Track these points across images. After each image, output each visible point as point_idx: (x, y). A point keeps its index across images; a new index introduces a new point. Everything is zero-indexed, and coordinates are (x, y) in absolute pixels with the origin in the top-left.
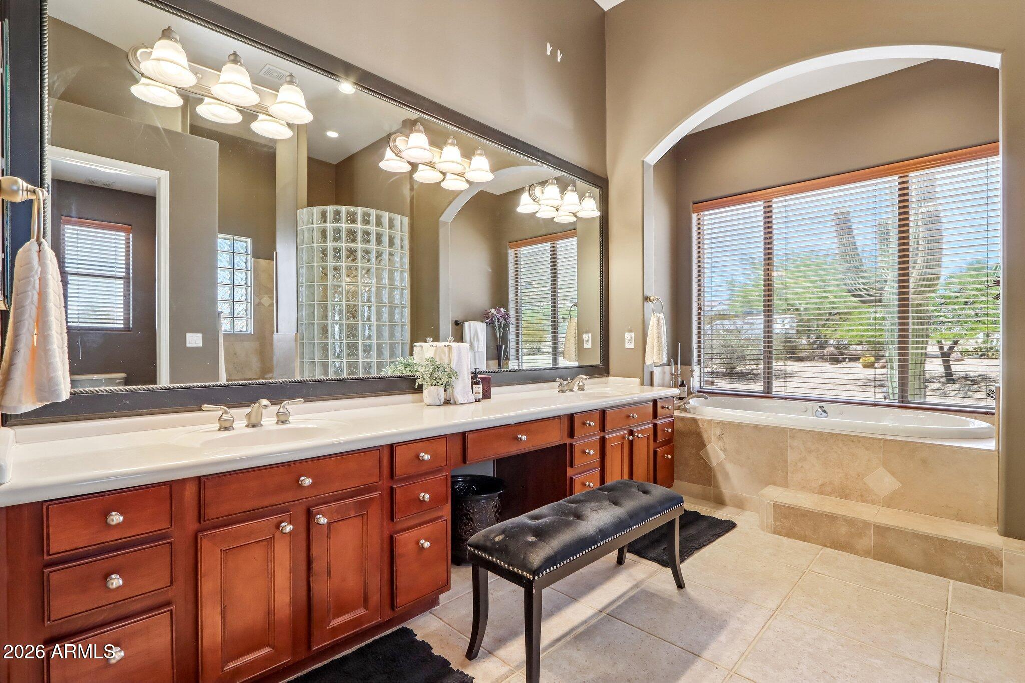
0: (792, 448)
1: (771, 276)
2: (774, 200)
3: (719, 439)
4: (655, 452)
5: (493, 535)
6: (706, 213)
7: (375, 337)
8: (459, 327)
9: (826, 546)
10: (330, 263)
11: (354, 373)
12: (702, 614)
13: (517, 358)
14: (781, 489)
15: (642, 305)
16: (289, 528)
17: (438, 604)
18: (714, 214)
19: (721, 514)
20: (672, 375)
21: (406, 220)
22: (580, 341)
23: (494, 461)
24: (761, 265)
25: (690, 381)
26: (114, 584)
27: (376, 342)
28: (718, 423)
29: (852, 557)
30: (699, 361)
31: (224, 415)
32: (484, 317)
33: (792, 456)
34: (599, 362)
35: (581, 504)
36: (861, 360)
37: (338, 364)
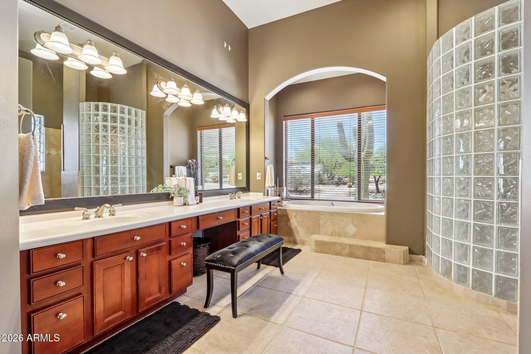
0: (322, 219)
1: (314, 147)
2: (315, 118)
3: (295, 217)
4: (270, 224)
5: (216, 256)
6: (289, 121)
7: (127, 173)
8: (172, 169)
9: (333, 255)
10: (101, 133)
11: (115, 193)
12: (292, 281)
13: (202, 184)
14: (318, 235)
15: (264, 161)
16: (131, 258)
17: (187, 292)
18: (292, 122)
19: (296, 247)
20: (275, 191)
21: (144, 112)
22: (236, 176)
23: (202, 230)
24: (310, 147)
25: (282, 194)
26: (62, 284)
27: (128, 176)
28: (294, 210)
29: (342, 257)
30: (286, 185)
31: (85, 212)
32: (185, 164)
33: (321, 222)
34: (246, 186)
35: (247, 242)
36: (347, 184)
37: (105, 189)
